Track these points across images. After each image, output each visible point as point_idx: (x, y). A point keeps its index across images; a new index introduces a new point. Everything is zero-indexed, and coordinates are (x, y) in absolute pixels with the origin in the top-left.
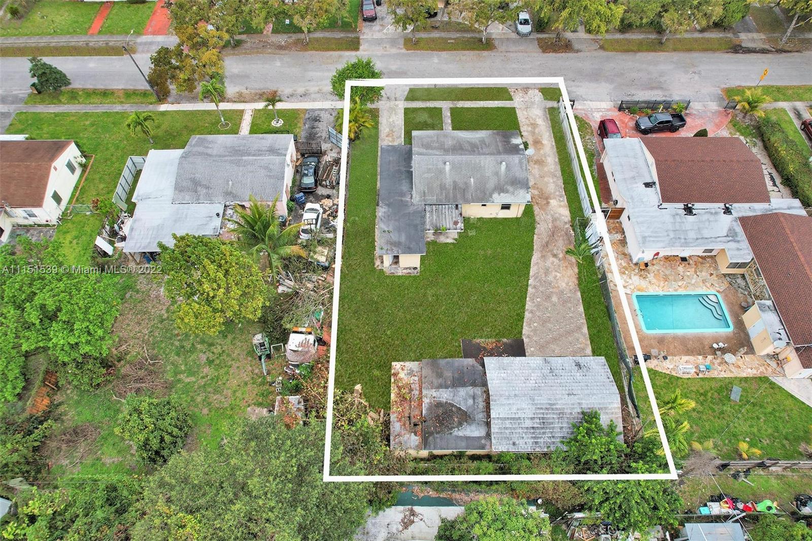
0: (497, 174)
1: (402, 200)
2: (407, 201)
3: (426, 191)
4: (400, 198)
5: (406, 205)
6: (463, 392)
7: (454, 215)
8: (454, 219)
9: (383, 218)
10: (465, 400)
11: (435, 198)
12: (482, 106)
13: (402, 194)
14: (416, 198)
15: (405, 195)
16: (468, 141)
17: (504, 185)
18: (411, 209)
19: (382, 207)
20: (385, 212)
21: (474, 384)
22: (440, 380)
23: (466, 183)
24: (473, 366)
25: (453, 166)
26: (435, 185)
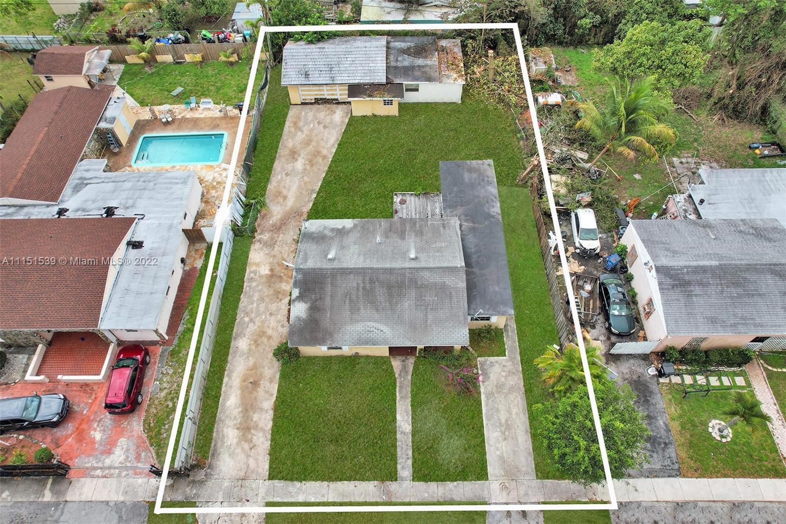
0: (342, 248)
1: (473, 223)
2: (466, 221)
3: (442, 228)
4: (476, 225)
5: (466, 216)
6: (406, 63)
7: (405, 211)
8: (404, 206)
9: (494, 199)
10: (403, 60)
11: (429, 223)
12: (333, 485)
13: (473, 230)
14: (455, 222)
15: (470, 230)
16: (377, 310)
17: (336, 235)
18: (460, 210)
19: (497, 213)
20: (493, 207)
21: (396, 68)
22: (424, 70)
23: (387, 237)
24: (396, 78)
25: (404, 255)
26: (430, 235)
